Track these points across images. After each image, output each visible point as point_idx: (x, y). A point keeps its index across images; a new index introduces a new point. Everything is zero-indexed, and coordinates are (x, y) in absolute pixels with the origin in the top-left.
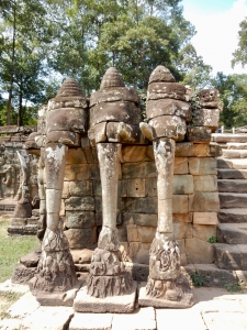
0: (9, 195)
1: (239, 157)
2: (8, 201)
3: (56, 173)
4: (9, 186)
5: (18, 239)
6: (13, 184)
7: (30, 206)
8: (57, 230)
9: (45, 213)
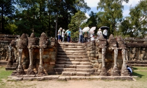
0: (3, 59)
1: (68, 50)
2: (3, 61)
3: (21, 54)
4: (3, 56)
5: (9, 71)
6: (4, 55)
7: (12, 62)
8: (21, 65)
9: (18, 62)
